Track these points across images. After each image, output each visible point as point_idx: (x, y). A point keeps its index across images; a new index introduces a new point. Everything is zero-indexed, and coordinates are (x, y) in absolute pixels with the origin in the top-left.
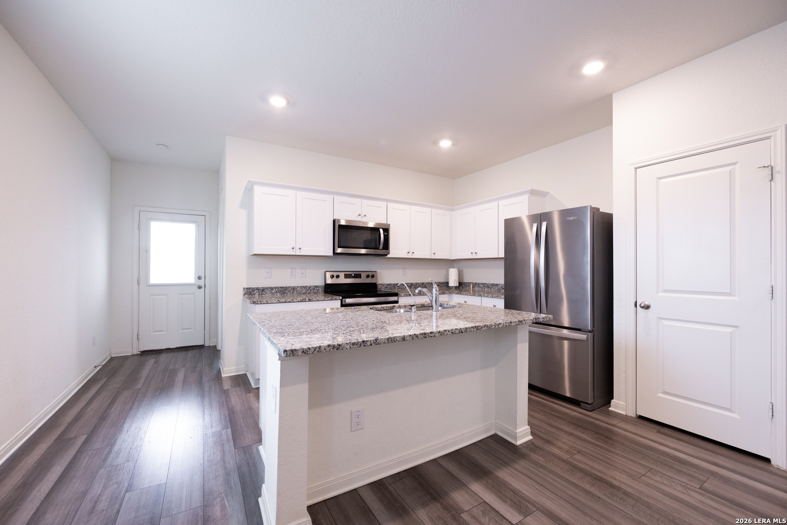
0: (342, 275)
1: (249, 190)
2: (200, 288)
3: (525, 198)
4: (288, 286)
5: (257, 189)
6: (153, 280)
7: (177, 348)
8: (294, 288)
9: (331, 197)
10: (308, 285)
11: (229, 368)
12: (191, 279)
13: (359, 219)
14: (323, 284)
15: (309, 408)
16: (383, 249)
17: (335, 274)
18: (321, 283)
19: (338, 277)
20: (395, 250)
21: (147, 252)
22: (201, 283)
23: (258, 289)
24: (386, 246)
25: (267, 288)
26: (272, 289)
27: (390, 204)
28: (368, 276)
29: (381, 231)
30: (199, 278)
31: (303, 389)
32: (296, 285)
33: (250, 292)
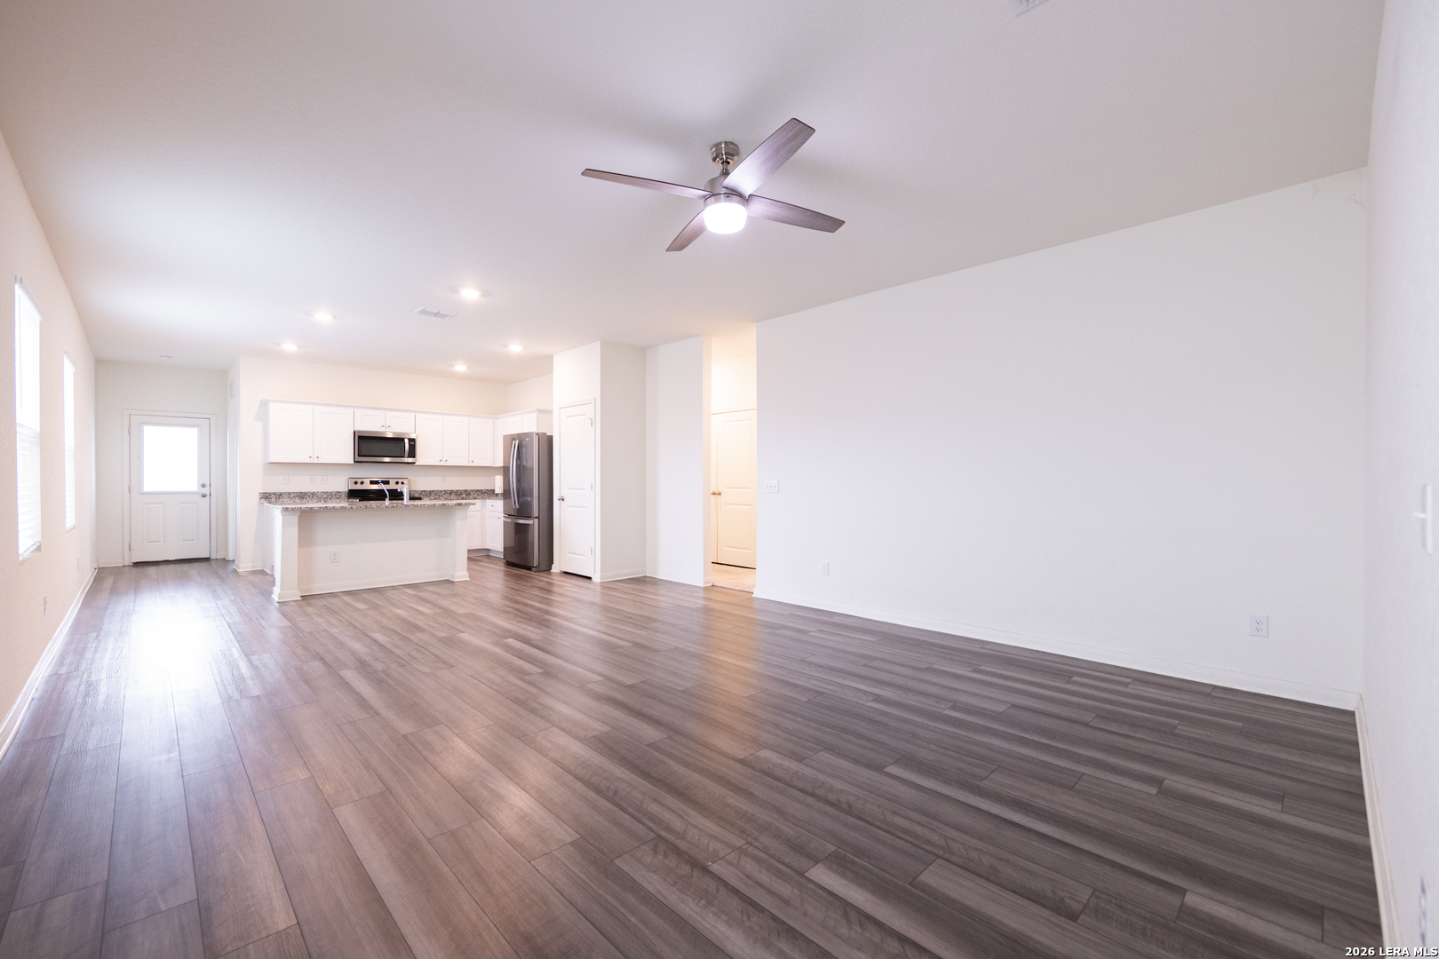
0: (367, 481)
1: (264, 405)
2: (204, 496)
3: (534, 415)
4: (307, 491)
5: (272, 406)
6: (148, 486)
7: (176, 560)
8: (313, 494)
9: (352, 410)
10: (330, 491)
11: (244, 566)
12: (194, 486)
13: (382, 430)
14: (347, 490)
15: (299, 546)
16: (409, 457)
17: (359, 481)
18: (344, 488)
19: (362, 483)
20: (422, 457)
21: (139, 457)
22: (206, 491)
23: (274, 494)
24: (412, 454)
25: (285, 493)
26: (290, 494)
27: (417, 415)
28: (397, 483)
29: (406, 441)
30: (203, 486)
31: (295, 530)
32: (316, 491)
33: (266, 497)
